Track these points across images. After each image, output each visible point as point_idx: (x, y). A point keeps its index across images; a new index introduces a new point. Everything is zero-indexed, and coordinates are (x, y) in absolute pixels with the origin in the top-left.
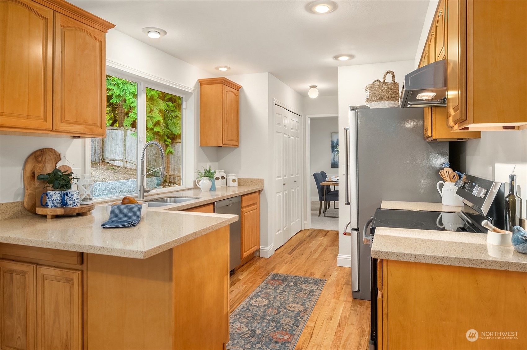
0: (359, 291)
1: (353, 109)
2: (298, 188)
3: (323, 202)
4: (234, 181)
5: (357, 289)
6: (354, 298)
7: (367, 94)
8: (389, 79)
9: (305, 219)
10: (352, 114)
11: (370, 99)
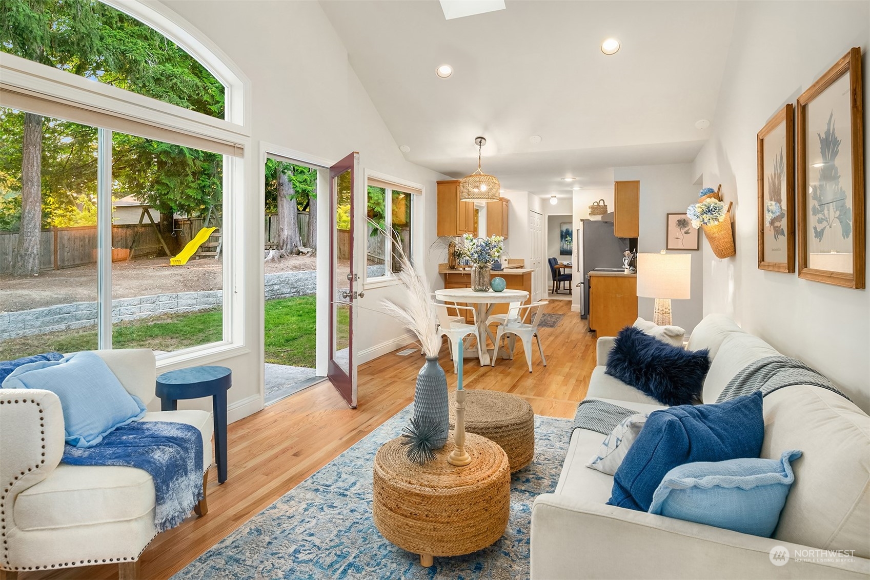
0: (584, 315)
1: (582, 220)
2: (540, 268)
3: (555, 282)
4: (506, 260)
5: (583, 314)
6: (582, 319)
7: (589, 211)
8: (601, 204)
9: (545, 292)
10: (582, 223)
11: (591, 214)
